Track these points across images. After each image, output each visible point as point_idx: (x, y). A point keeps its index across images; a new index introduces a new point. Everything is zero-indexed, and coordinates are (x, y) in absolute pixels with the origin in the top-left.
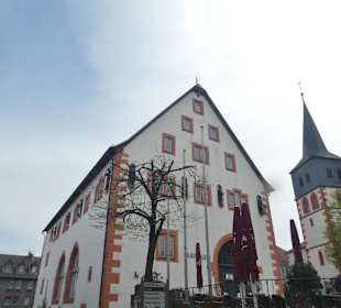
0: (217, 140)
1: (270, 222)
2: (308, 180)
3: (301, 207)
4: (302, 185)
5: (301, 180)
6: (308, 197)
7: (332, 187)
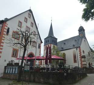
0: (32, 27)
1: (40, 50)
2: (48, 42)
3: (45, 48)
4: (46, 42)
5: (46, 41)
6: (47, 46)
7: (53, 44)
